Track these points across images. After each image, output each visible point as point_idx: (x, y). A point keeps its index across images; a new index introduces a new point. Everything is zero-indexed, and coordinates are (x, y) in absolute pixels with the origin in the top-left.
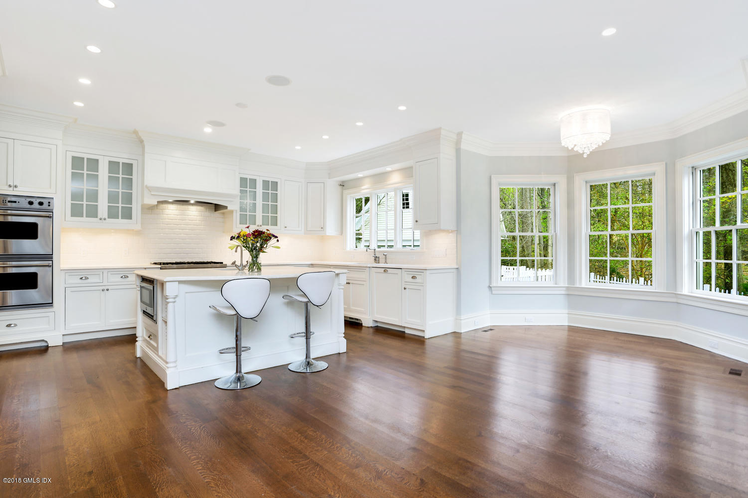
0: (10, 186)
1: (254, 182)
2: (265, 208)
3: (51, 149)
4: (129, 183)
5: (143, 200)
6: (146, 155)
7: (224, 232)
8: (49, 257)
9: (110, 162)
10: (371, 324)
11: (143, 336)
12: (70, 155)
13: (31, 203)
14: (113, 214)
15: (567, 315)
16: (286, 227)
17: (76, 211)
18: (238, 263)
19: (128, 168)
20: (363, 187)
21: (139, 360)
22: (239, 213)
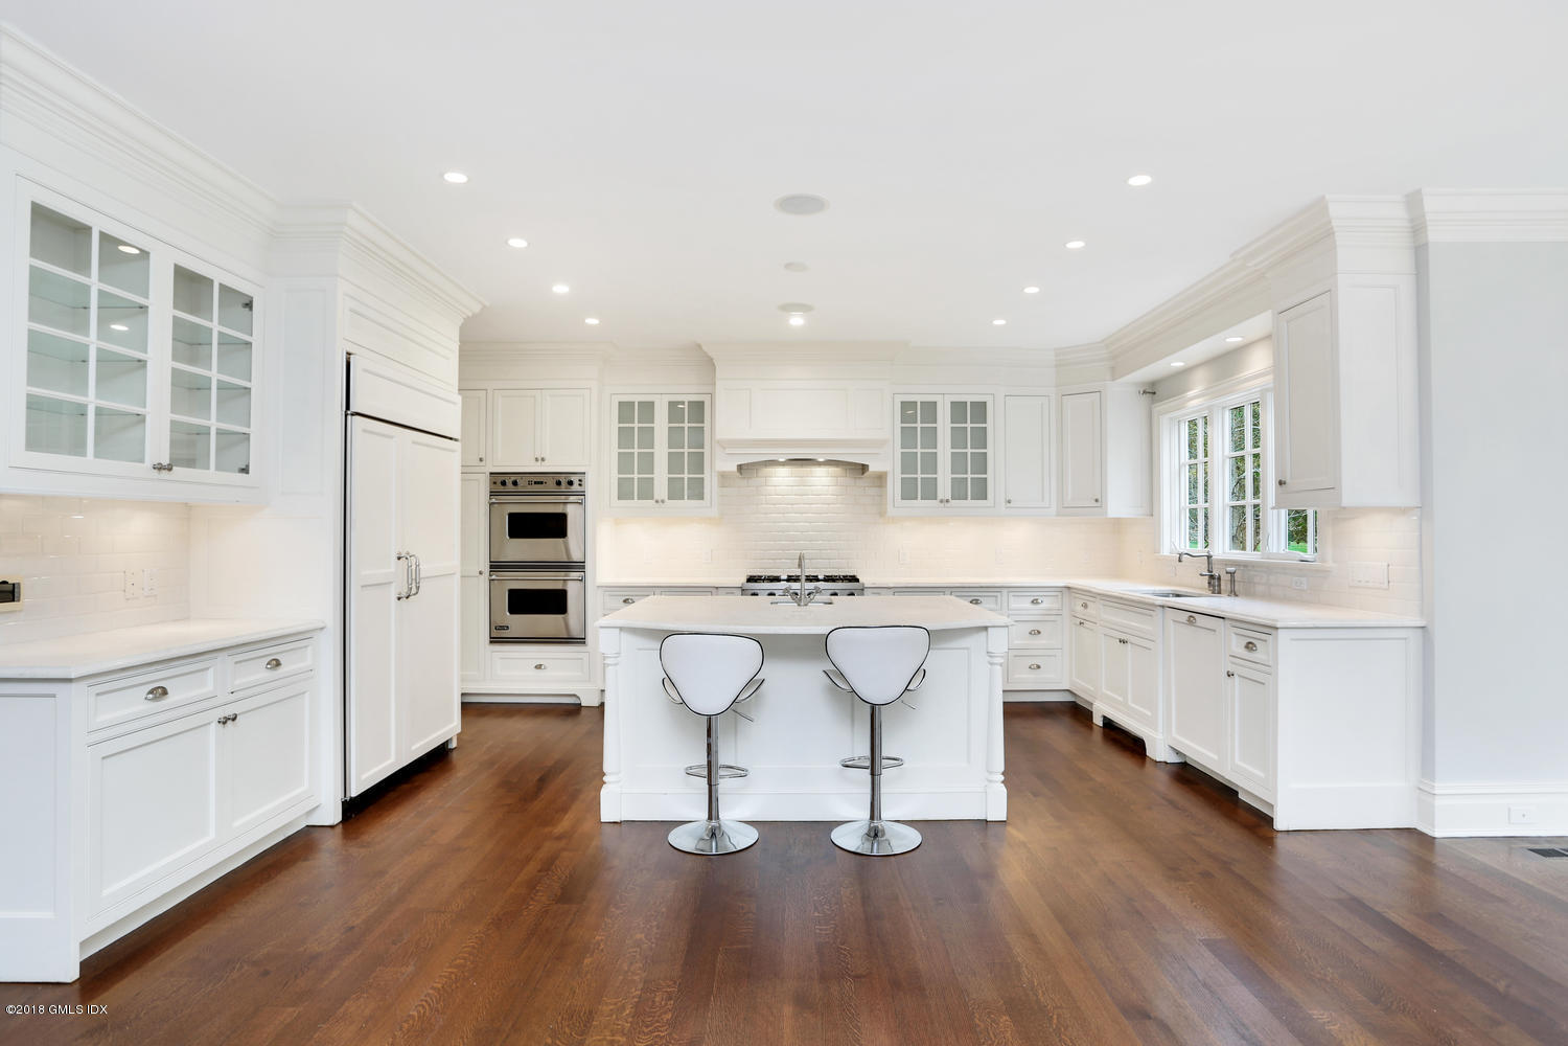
0: (537, 460)
1: (930, 409)
2: (958, 462)
3: (583, 397)
4: (698, 436)
5: (715, 465)
6: (717, 384)
7: (880, 514)
8: (580, 566)
9: (671, 403)
10: (1167, 756)
12: (615, 401)
13: (559, 483)
16: (1009, 502)
19: (697, 410)
22: (899, 476)
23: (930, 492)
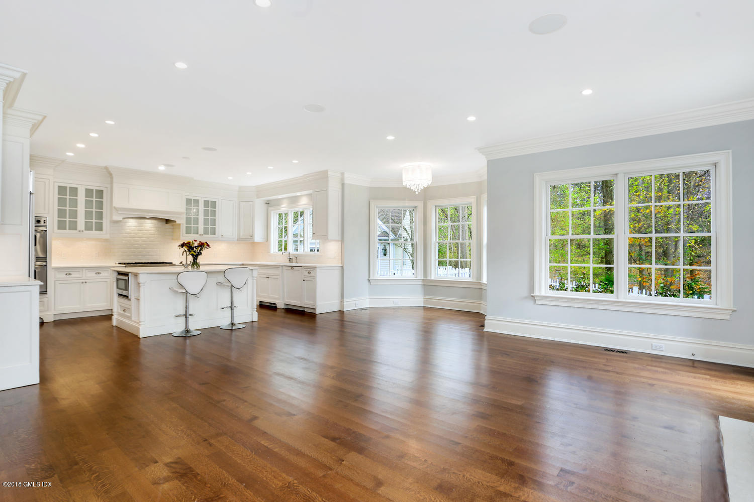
2: (206, 221)
3: (45, 183)
4: (100, 205)
5: (111, 217)
6: (115, 185)
7: (172, 239)
9: (86, 189)
10: (283, 307)
11: (118, 312)
12: (57, 185)
14: (88, 227)
15: (423, 299)
16: (222, 236)
17: (61, 226)
18: (184, 263)
19: (100, 193)
20: (282, 206)
21: (115, 328)
22: (185, 225)
23: (196, 231)
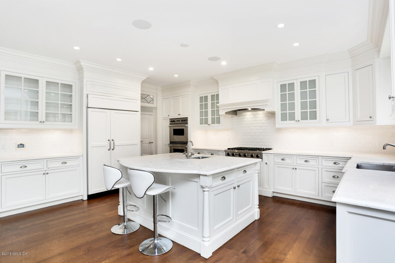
0: (178, 115)
1: (292, 86)
9: (212, 96)
12: (199, 97)
13: (182, 121)
16: (328, 120)
22: (280, 112)
23: (292, 117)
